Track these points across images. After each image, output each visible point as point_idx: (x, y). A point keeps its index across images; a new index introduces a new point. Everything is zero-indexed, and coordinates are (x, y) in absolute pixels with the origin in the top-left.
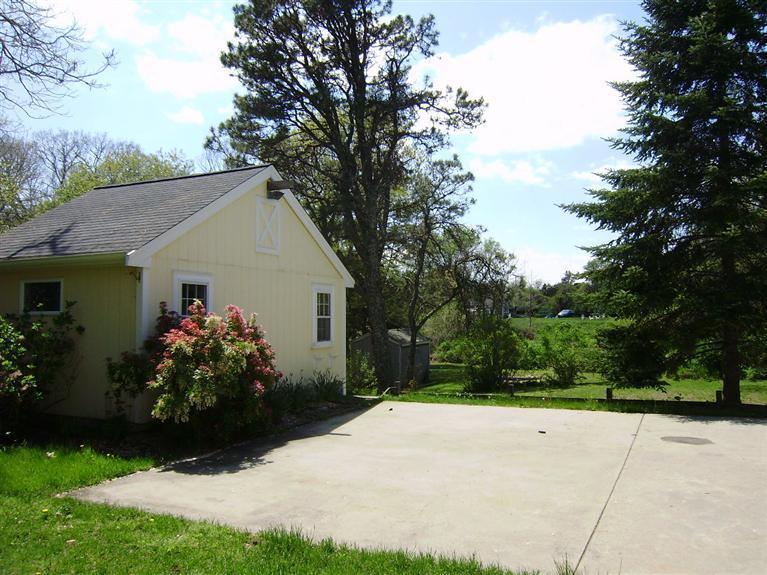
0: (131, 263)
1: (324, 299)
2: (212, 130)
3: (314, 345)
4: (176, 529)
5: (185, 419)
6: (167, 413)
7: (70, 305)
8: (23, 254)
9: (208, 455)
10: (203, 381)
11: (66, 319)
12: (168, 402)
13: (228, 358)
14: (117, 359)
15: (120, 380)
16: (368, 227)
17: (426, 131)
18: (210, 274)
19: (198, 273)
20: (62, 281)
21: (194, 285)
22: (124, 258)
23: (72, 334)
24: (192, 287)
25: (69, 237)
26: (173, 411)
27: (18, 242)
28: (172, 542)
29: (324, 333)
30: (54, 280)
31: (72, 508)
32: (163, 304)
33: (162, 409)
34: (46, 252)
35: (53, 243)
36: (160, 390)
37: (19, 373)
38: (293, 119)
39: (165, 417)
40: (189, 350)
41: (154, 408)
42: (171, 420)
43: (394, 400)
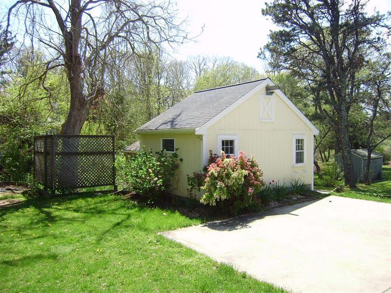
0: (197, 133)
1: (300, 143)
2: (261, 49)
3: (294, 165)
4: (191, 256)
5: (214, 204)
6: (207, 201)
7: (177, 150)
8: (161, 127)
9: (225, 220)
10: (221, 188)
11: (175, 156)
12: (207, 196)
13: (233, 178)
14: (192, 175)
15: (191, 184)
16: (341, 96)
17: (375, 39)
18: (236, 135)
19: (230, 135)
20: (175, 139)
21: (228, 141)
22: (194, 131)
23: (178, 162)
24: (227, 141)
25: (178, 119)
26: (209, 201)
27: (161, 121)
28: (186, 261)
29: (300, 158)
30: (172, 139)
31: (160, 240)
32: (211, 151)
33: (205, 200)
34: (168, 126)
35: (172, 122)
36: (205, 191)
37: (156, 179)
38: (298, 40)
39: (206, 203)
40: (216, 174)
41: (201, 199)
42: (208, 204)
43: (336, 195)
